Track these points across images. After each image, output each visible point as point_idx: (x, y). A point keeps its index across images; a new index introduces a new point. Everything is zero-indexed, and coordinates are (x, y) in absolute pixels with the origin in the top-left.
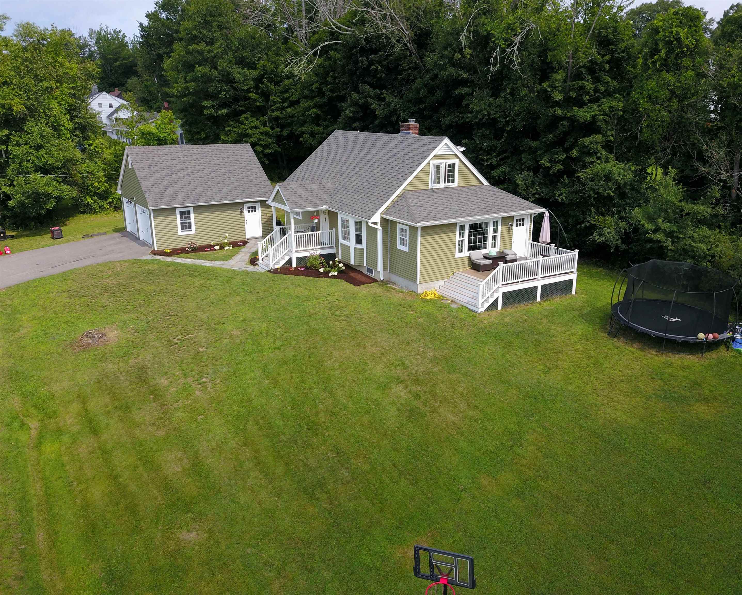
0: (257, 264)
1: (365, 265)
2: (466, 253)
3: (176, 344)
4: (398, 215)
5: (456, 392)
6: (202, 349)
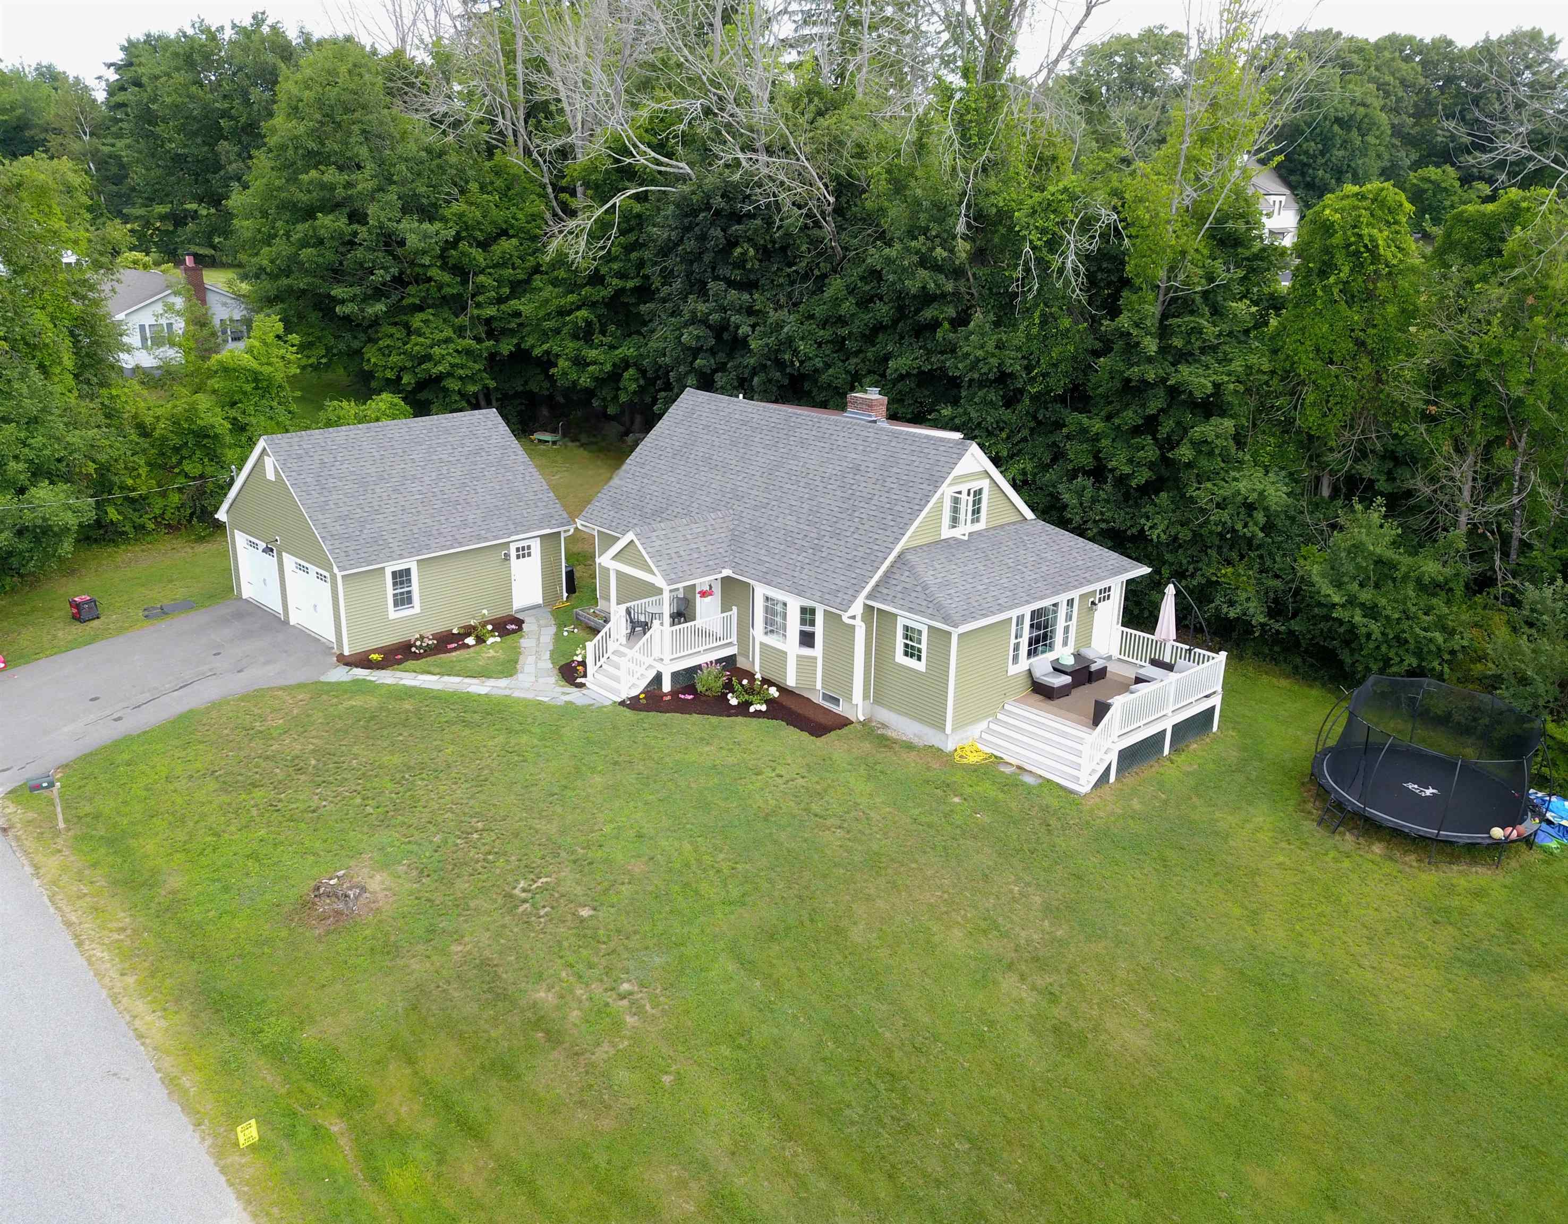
0: (582, 685)
1: (819, 686)
2: (1024, 663)
3: (525, 901)
4: (901, 602)
5: (1117, 981)
6: (585, 913)
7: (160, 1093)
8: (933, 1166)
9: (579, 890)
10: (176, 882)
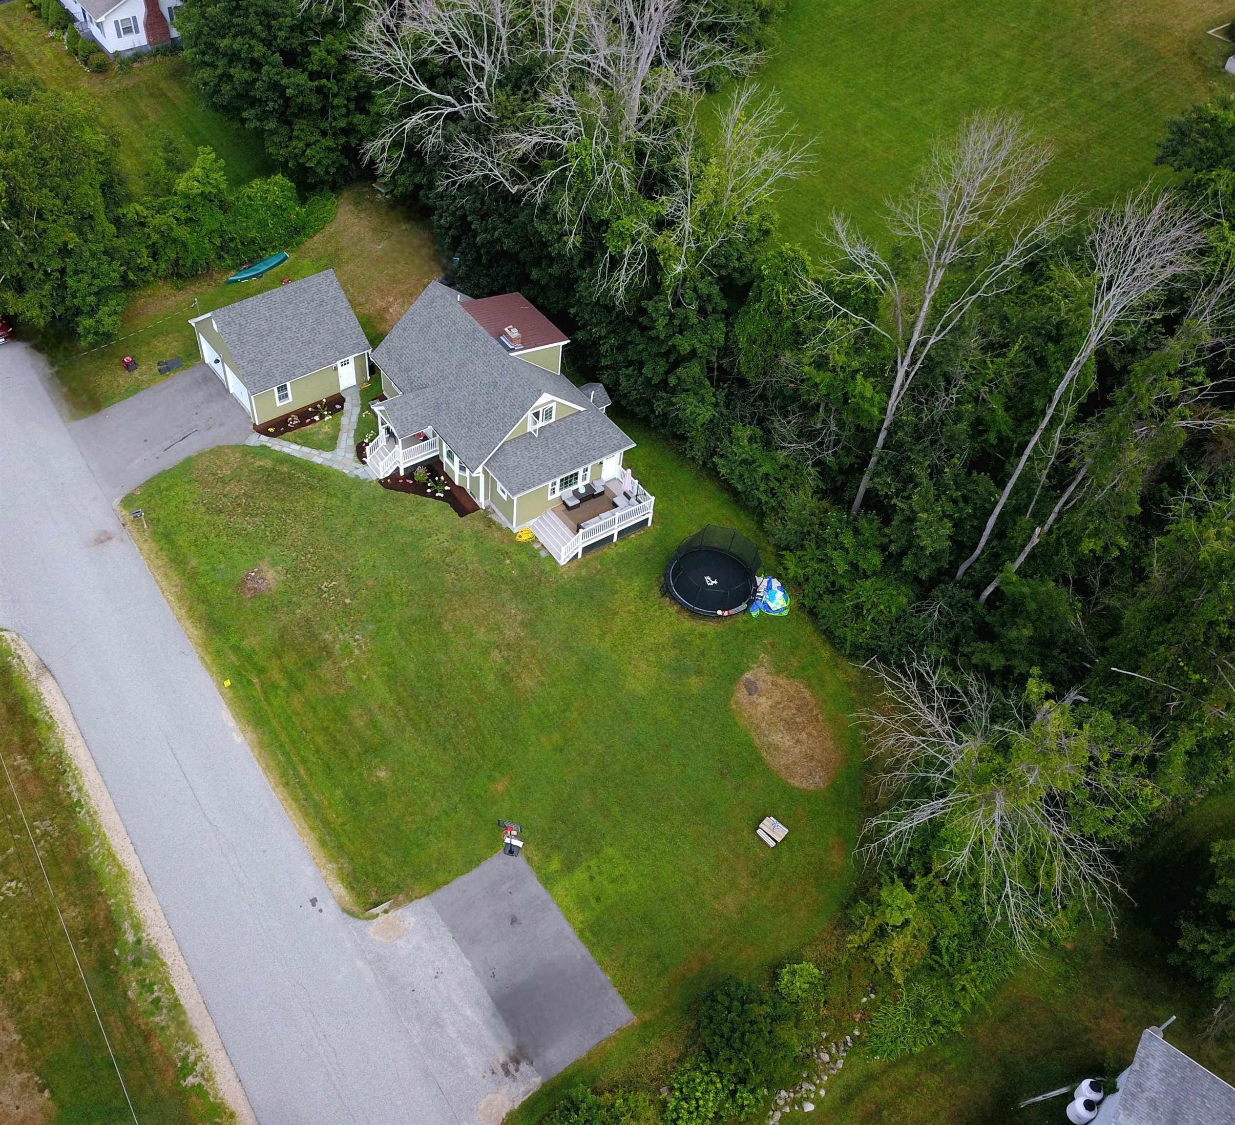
0: (364, 463)
2: (558, 493)
3: (326, 592)
5: (534, 658)
6: (348, 601)
7: (198, 662)
8: (442, 720)
9: (347, 590)
10: (194, 562)
